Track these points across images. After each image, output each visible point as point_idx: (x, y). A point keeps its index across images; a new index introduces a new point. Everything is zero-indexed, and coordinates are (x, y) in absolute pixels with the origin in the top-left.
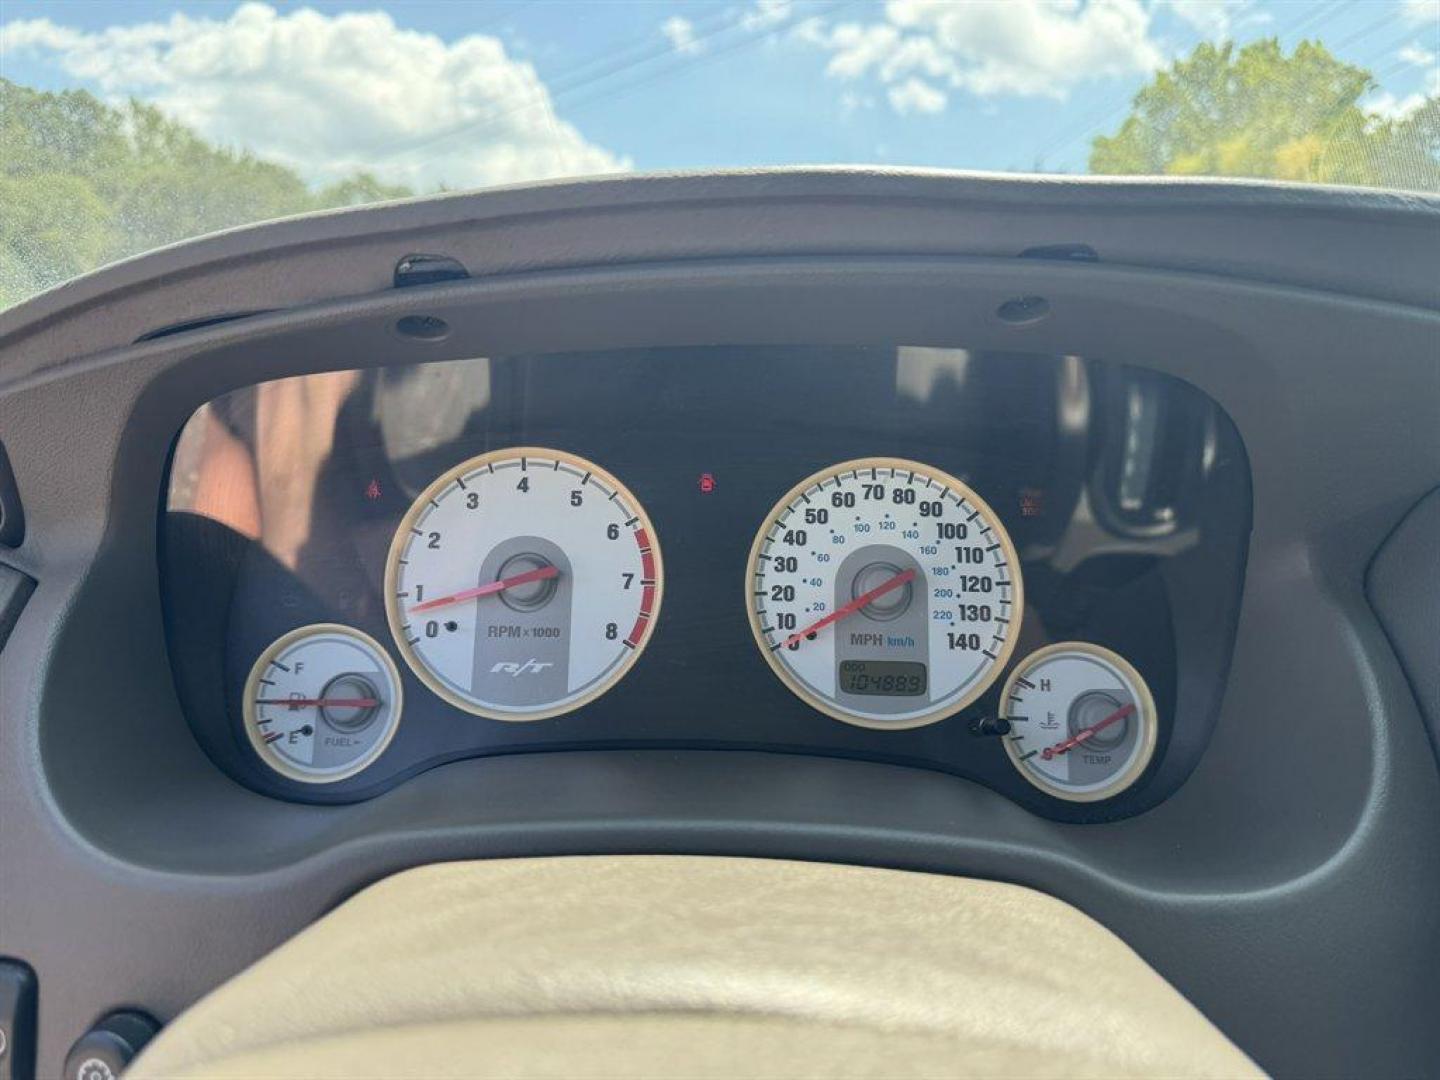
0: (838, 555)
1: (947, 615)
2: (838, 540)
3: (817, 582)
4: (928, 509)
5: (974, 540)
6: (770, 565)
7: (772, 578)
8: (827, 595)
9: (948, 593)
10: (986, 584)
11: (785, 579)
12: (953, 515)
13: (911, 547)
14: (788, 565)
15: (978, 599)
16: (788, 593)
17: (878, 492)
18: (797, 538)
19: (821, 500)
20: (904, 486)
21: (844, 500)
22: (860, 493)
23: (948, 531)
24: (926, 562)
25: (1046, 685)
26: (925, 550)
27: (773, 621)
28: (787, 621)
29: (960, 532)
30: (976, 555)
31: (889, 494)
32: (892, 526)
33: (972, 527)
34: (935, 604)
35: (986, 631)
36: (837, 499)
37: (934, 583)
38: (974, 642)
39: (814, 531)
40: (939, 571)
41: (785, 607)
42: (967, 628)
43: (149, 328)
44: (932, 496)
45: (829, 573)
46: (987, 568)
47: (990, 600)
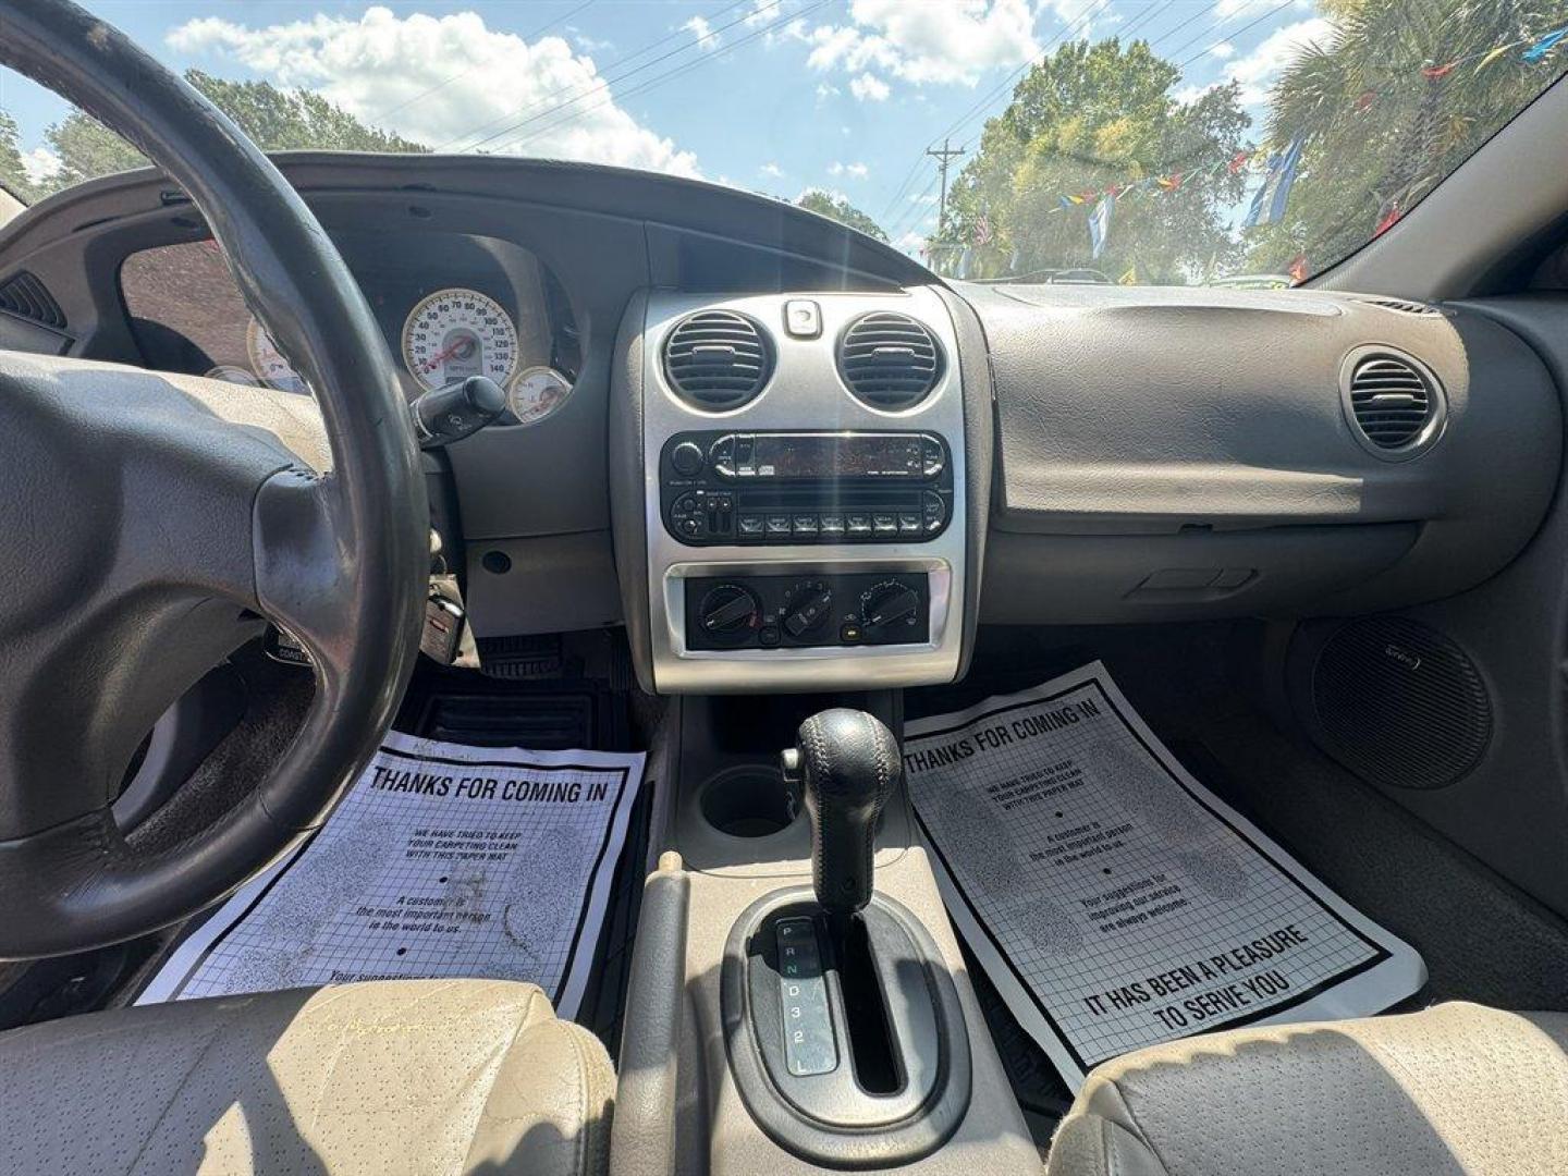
0: (443, 332)
1: (490, 357)
2: (442, 326)
3: (435, 345)
4: (480, 312)
5: (500, 325)
6: (414, 338)
7: (415, 343)
8: (440, 350)
9: (490, 348)
10: (505, 344)
11: (421, 343)
12: (491, 314)
13: (473, 328)
14: (422, 337)
15: (503, 350)
16: (423, 350)
17: (458, 305)
18: (424, 326)
19: (434, 309)
20: (470, 302)
21: (444, 308)
22: (450, 305)
23: (489, 321)
24: (481, 335)
25: (531, 385)
26: (482, 330)
27: (417, 362)
28: (423, 361)
29: (494, 322)
30: (501, 332)
31: (463, 306)
32: (465, 319)
33: (498, 320)
34: (485, 353)
35: (506, 363)
36: (441, 308)
37: (485, 343)
38: (501, 368)
39: (432, 322)
40: (485, 339)
41: (422, 356)
42: (498, 363)
43: (77, 224)
44: (481, 306)
45: (439, 341)
46: (505, 337)
47: (508, 350)
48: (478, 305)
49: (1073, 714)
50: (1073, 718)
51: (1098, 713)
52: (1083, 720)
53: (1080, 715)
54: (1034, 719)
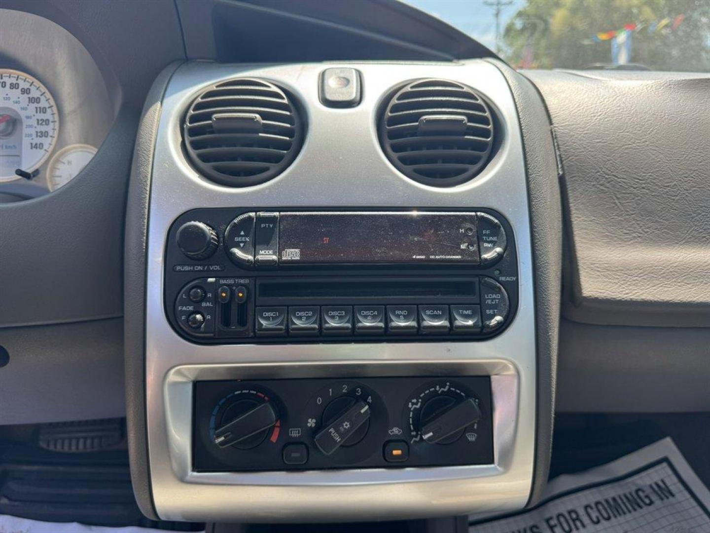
1: (31, 135)
4: (25, 91)
5: (43, 104)
9: (31, 126)
10: (47, 122)
12: (35, 93)
13: (16, 107)
15: (43, 128)
17: (4, 85)
20: (14, 81)
23: (32, 100)
24: (23, 114)
25: (69, 162)
26: (23, 109)
29: (37, 100)
30: (43, 110)
31: (8, 85)
32: (9, 99)
33: (43, 99)
34: (26, 131)
35: (46, 141)
37: (26, 122)
38: (41, 146)
40: (28, 117)
42: (38, 140)
44: (26, 86)
46: (47, 116)
47: (48, 128)
48: (23, 85)
49: (647, 497)
50: (647, 501)
51: (673, 495)
52: (658, 502)
53: (654, 498)
54: (607, 501)
